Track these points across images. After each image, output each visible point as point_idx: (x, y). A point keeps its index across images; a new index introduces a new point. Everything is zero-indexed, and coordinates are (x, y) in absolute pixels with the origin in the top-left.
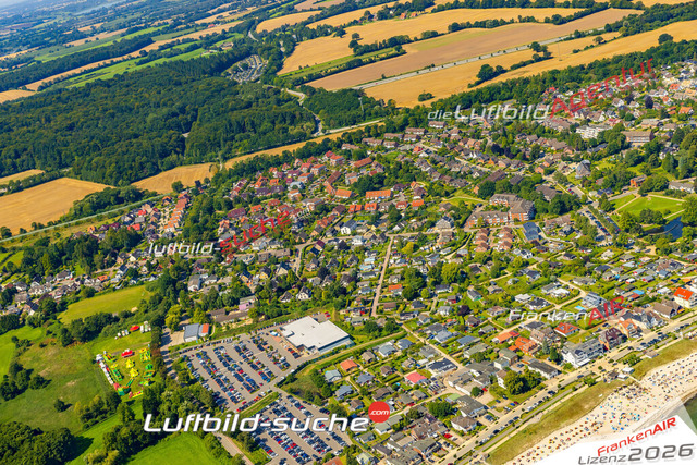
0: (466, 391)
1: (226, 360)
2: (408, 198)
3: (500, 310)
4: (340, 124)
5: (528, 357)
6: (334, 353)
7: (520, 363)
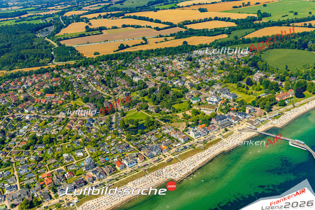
2: (57, 99)
3: (53, 161)
4: (60, 61)
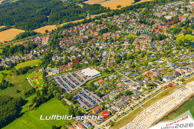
0: (135, 88)
1: (65, 80)
2: (115, 35)
3: (144, 67)
4: (94, 14)
5: (153, 79)
6: (96, 78)
7: (150, 81)
